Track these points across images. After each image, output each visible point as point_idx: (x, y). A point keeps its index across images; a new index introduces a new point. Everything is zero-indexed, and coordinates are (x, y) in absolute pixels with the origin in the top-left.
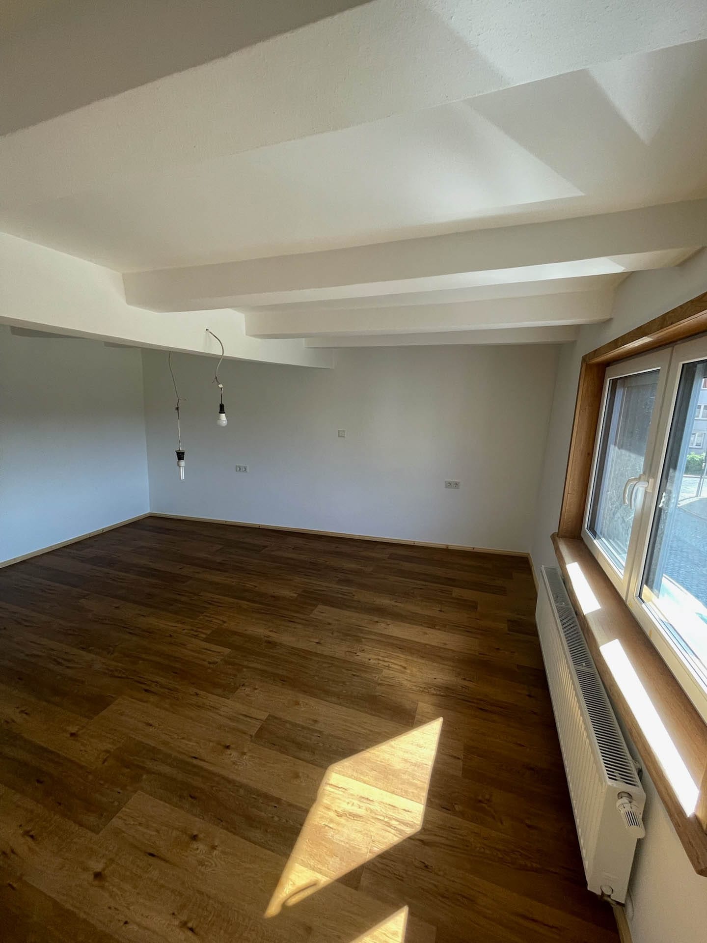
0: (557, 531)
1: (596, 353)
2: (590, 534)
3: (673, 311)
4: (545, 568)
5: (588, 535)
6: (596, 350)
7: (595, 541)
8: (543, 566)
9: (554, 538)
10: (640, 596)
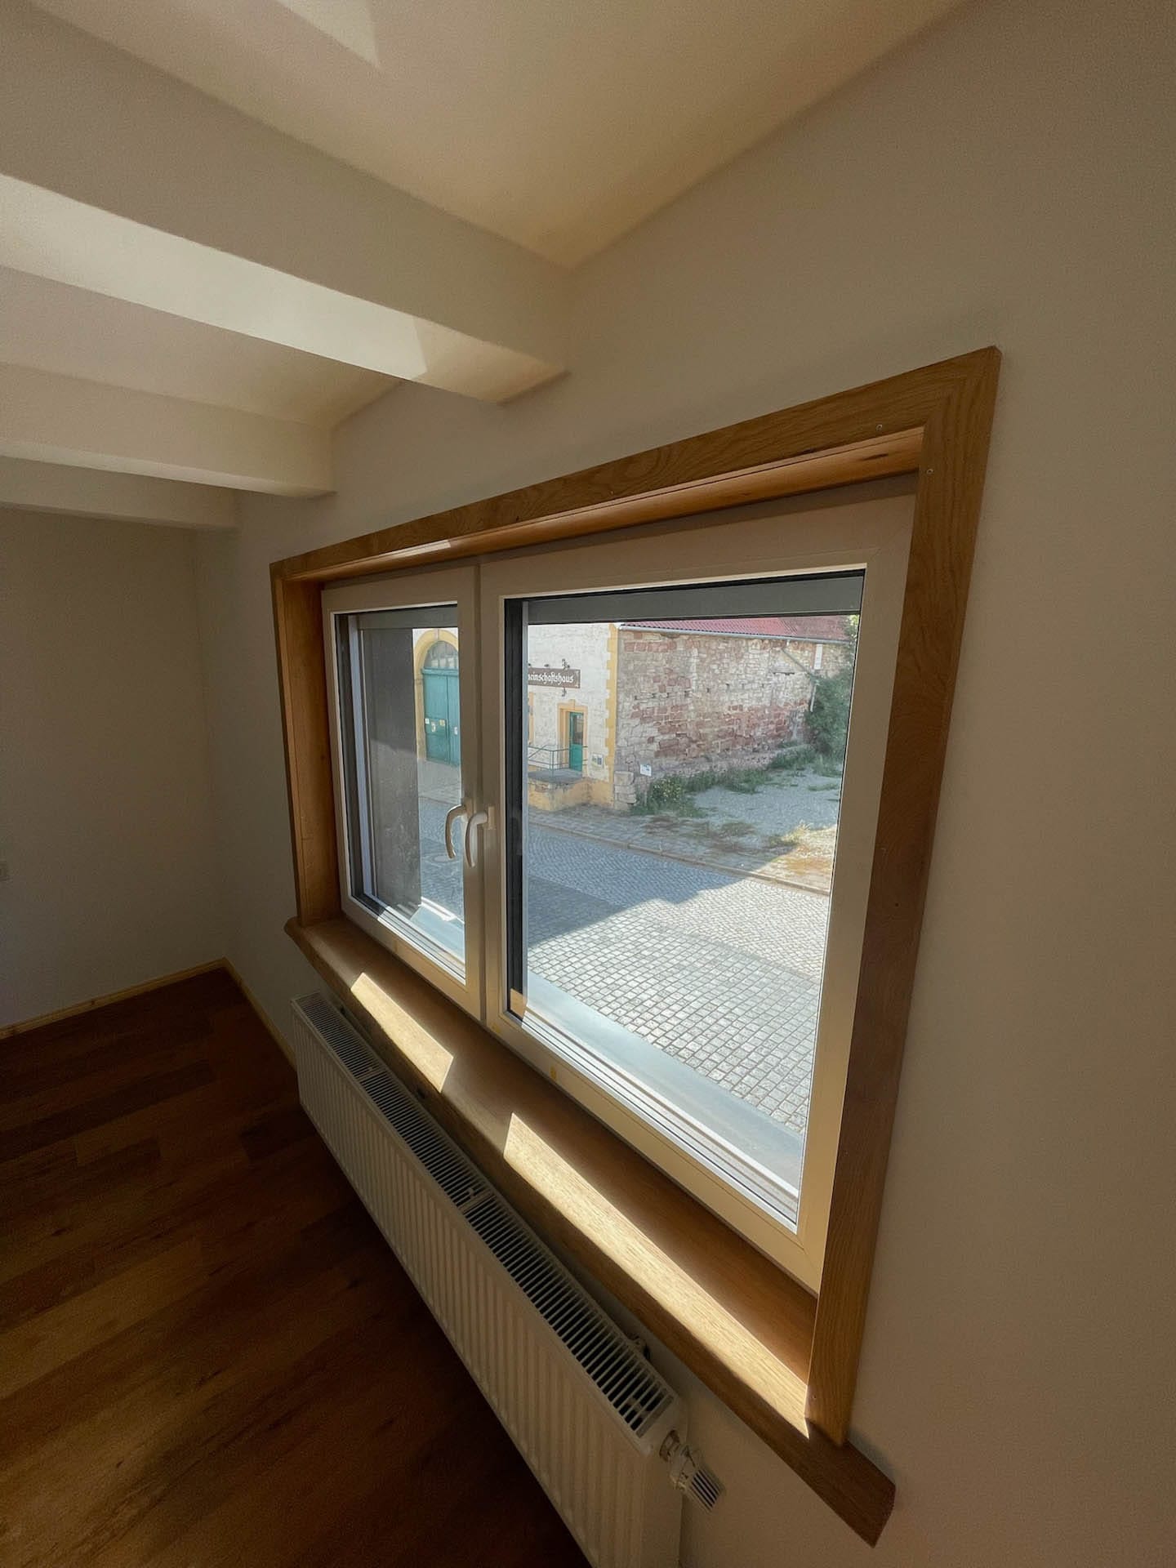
0: (296, 915)
1: (309, 559)
2: (364, 908)
3: (517, 494)
4: (298, 1002)
5: (363, 911)
6: (308, 555)
7: (379, 919)
8: (294, 1000)
9: (294, 929)
10: (509, 1009)
